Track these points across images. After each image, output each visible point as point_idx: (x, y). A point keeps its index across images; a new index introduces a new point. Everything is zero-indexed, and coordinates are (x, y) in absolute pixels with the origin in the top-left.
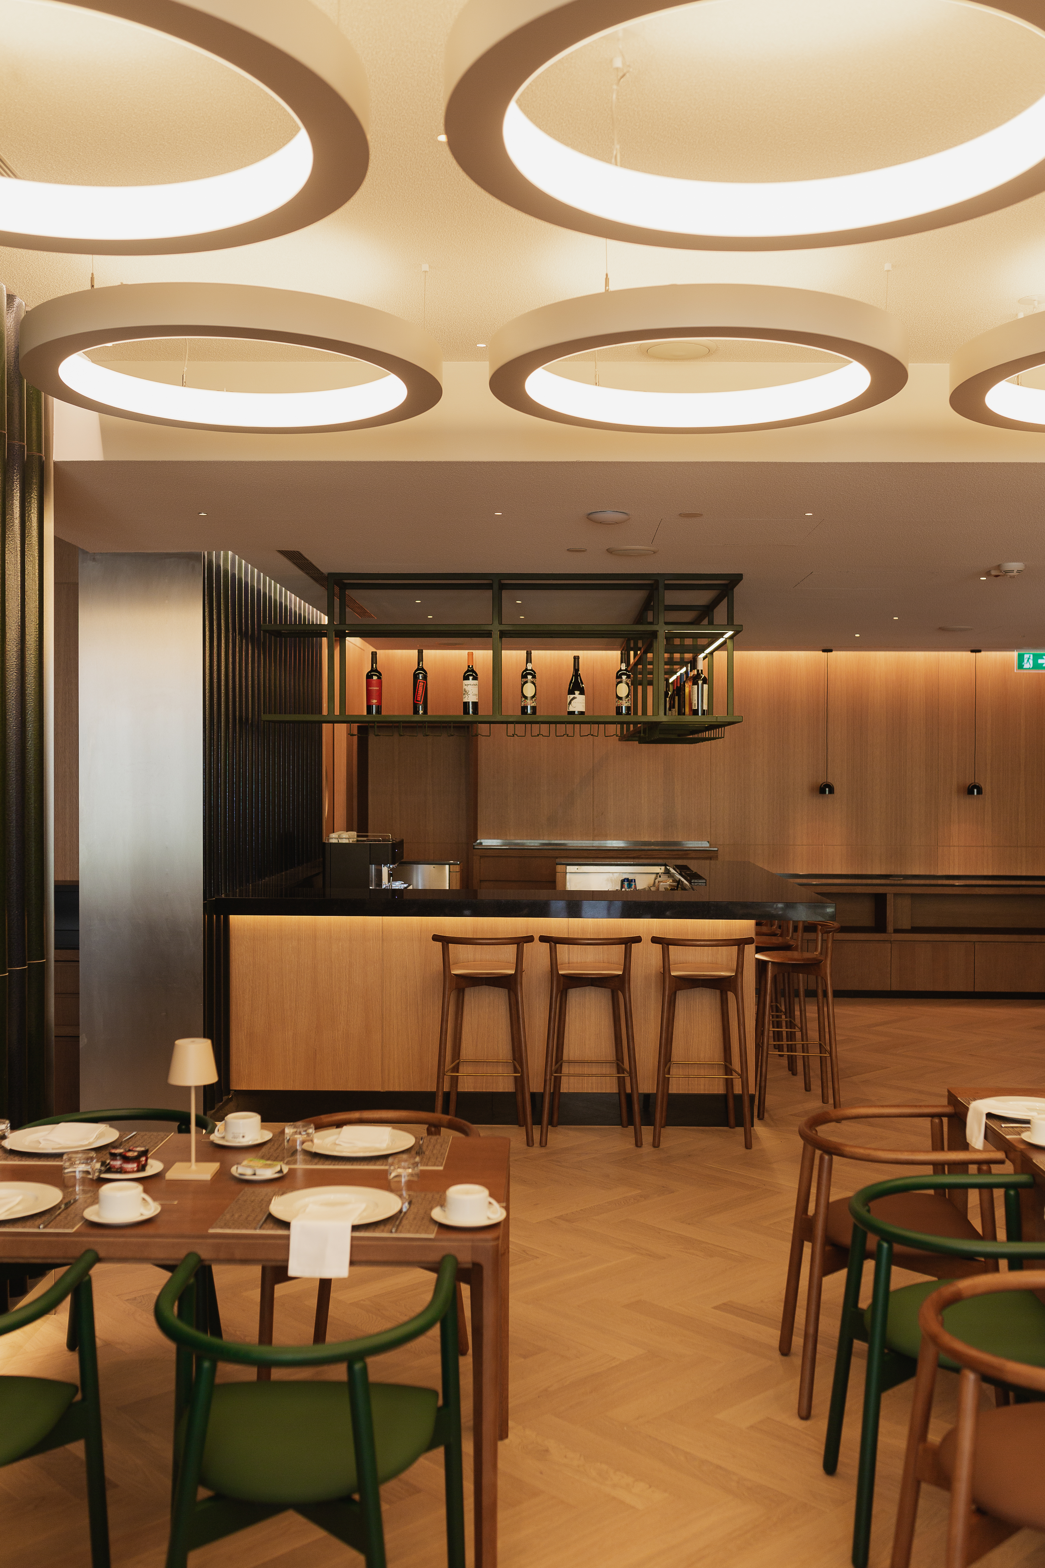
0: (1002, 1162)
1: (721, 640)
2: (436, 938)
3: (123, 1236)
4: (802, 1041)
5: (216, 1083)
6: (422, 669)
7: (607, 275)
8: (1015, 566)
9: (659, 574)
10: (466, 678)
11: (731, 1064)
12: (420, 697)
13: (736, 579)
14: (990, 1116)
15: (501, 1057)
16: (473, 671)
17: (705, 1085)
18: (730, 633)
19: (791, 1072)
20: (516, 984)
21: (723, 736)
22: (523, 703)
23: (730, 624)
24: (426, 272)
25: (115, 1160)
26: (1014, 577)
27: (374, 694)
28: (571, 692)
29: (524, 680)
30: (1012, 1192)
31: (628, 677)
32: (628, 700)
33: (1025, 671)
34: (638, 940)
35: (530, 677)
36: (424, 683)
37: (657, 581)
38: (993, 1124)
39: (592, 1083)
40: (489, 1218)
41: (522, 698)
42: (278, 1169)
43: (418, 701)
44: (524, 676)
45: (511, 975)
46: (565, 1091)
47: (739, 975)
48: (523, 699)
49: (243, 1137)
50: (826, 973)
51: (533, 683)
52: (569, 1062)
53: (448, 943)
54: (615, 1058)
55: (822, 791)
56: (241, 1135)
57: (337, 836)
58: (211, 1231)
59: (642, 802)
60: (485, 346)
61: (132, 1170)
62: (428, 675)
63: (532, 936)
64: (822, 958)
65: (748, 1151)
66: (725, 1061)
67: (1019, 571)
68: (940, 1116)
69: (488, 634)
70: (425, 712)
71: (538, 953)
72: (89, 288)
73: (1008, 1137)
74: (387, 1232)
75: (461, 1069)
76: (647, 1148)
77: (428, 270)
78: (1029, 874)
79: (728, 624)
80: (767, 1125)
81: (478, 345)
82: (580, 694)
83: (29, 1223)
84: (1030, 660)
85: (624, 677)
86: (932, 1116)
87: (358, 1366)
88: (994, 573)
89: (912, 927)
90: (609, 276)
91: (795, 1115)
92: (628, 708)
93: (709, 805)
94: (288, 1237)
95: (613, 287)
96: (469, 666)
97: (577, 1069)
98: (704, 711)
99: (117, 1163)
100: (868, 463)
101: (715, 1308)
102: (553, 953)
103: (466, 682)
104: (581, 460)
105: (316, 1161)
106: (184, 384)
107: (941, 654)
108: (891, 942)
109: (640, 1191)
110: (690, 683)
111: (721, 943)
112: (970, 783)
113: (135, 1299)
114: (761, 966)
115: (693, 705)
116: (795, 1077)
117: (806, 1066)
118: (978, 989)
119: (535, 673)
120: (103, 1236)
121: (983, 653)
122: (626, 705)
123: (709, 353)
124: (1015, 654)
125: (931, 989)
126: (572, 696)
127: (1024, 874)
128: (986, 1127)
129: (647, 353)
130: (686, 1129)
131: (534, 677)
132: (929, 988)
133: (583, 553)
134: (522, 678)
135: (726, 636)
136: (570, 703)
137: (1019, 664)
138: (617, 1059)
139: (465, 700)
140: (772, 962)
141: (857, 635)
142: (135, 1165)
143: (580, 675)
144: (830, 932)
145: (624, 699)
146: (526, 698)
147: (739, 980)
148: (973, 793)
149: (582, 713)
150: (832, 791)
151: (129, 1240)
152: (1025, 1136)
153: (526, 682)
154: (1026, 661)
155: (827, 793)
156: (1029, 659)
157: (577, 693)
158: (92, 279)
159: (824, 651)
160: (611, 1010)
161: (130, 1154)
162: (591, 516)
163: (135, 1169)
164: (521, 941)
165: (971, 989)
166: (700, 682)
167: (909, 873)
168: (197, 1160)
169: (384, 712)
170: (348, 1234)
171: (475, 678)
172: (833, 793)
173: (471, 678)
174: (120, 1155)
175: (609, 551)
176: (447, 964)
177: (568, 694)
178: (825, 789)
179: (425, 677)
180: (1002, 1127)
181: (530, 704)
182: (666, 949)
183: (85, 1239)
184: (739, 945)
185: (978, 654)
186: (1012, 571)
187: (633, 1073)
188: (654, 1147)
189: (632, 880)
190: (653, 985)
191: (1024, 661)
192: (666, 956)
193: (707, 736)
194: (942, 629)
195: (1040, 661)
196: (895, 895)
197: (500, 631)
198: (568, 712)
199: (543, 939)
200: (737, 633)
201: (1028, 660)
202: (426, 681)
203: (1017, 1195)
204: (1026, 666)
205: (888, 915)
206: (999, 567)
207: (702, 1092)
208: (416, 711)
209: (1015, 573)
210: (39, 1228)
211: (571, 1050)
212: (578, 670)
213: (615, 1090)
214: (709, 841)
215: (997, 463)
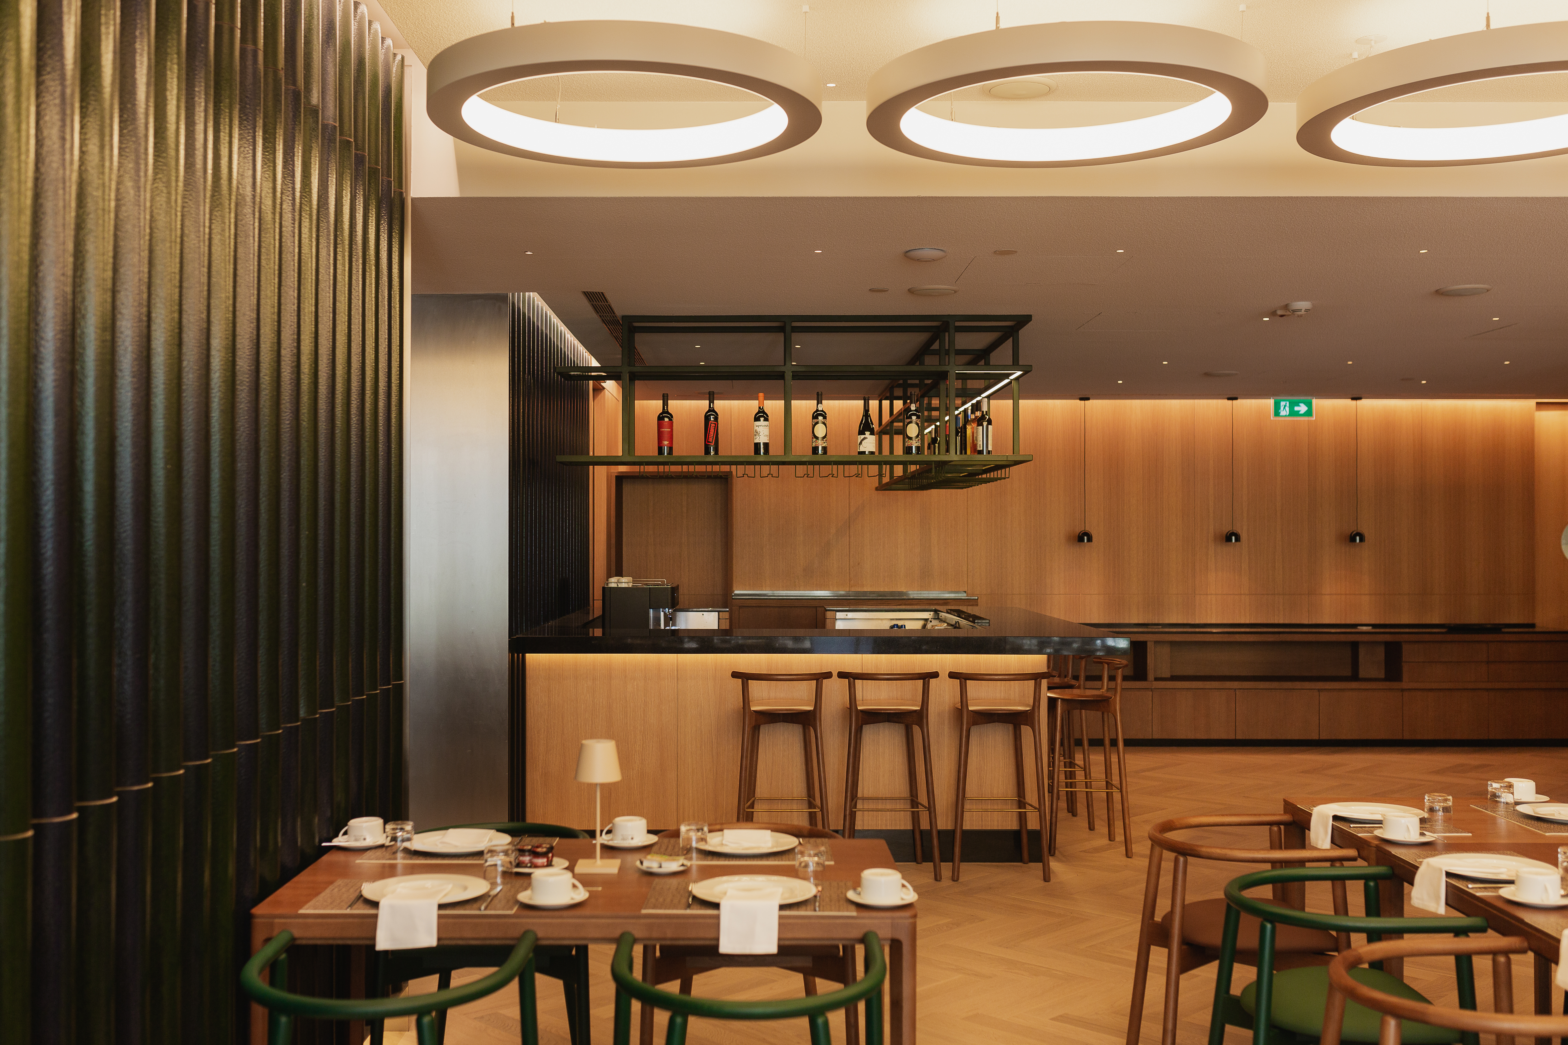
0: (1354, 859)
1: (1006, 381)
2: (735, 675)
3: (561, 917)
4: (1086, 779)
5: (621, 781)
6: (714, 411)
7: (997, 13)
8: (1303, 305)
9: (949, 315)
10: (757, 419)
11: (1025, 799)
12: (712, 438)
13: (1024, 320)
14: (1336, 818)
15: (795, 795)
16: (764, 412)
17: (998, 822)
18: (1019, 373)
19: (1071, 814)
20: (815, 720)
21: (1007, 476)
22: (814, 444)
23: (1016, 365)
24: (806, 12)
25: (523, 855)
26: (1301, 316)
27: (666, 436)
28: (861, 432)
29: (815, 421)
30: (1372, 884)
31: (918, 417)
32: (918, 440)
33: (1283, 419)
34: (935, 675)
35: (820, 418)
36: (715, 424)
37: (948, 323)
38: (1342, 826)
39: (886, 821)
40: (902, 899)
41: (812, 438)
42: (681, 863)
43: (710, 442)
44: (815, 416)
45: (809, 711)
46: (860, 828)
47: (1036, 710)
48: (815, 440)
49: (632, 839)
50: (1116, 710)
51: (824, 423)
52: (863, 799)
53: (748, 679)
54: (909, 795)
55: (1080, 539)
56: (630, 838)
57: (616, 581)
58: (644, 911)
59: (899, 551)
60: (834, 85)
61: (542, 865)
62: (719, 417)
63: (831, 672)
64: (1109, 694)
65: (1047, 883)
66: (1019, 796)
67: (1306, 310)
68: (1278, 823)
69: (781, 376)
70: (716, 452)
71: (835, 690)
72: (509, 26)
73: (1359, 835)
74: (811, 910)
75: (755, 806)
76: (946, 882)
77: (808, 11)
78: (1287, 622)
79: (1013, 365)
80: (1059, 861)
81: (828, 85)
82: (870, 434)
83: (468, 906)
84: (1286, 408)
85: (914, 418)
86: (1271, 824)
87: (820, 1021)
88: (1279, 312)
89: (1171, 676)
90: (999, 15)
91: (1084, 851)
92: (918, 448)
93: (966, 555)
94: (718, 917)
95: (1002, 26)
96: (760, 408)
97: (871, 805)
98: (989, 451)
99: (526, 859)
100: (1197, 198)
101: (1052, 1019)
102: (852, 689)
103: (757, 423)
104: (922, 195)
105: (710, 858)
106: (557, 121)
107: (1197, 402)
108: (1152, 690)
109: (950, 920)
110: (975, 425)
111: (1019, 677)
112: (1230, 530)
113: (482, 1017)
114: (1052, 702)
115: (978, 445)
116: (1075, 819)
117: (1089, 806)
118: (1239, 737)
119: (826, 414)
120: (541, 917)
121: (1239, 401)
122: (916, 445)
123: (1048, 92)
124: (1271, 402)
125: (1193, 737)
126: (862, 437)
127: (1281, 622)
128: (1333, 828)
129: (990, 94)
130: (979, 865)
131: (825, 418)
132: (1191, 736)
133: (883, 293)
134: (813, 419)
135: (1012, 377)
136: (861, 443)
137: (1275, 412)
138: (912, 795)
139: (756, 441)
140: (1062, 699)
141: (1120, 382)
142: (545, 860)
143: (870, 416)
144: (1120, 668)
145: (914, 439)
146: (817, 438)
147: (1036, 714)
148: (1231, 540)
149: (872, 453)
150: (1090, 540)
151: (565, 921)
152: (1378, 833)
153: (817, 423)
154: (1282, 408)
155: (1086, 541)
156: (1285, 406)
157: (867, 433)
158: (513, 18)
159: (1081, 399)
160: (905, 747)
161: (539, 850)
162: (908, 254)
163: (545, 864)
164: (820, 677)
165: (1232, 737)
166: (985, 424)
167: (1167, 622)
168: (602, 858)
169: (675, 453)
170: (775, 913)
171: (766, 420)
172: (1092, 541)
173: (762, 419)
174: (529, 851)
175: (911, 291)
176: (747, 700)
177: (859, 435)
178: (1083, 537)
179: (716, 419)
180: (1350, 827)
181: (821, 444)
182: (964, 683)
183: (524, 920)
184: (1035, 680)
185: (1234, 401)
186: (1300, 310)
187: (931, 808)
188: (954, 881)
189: (902, 626)
190: (946, 722)
191: (1280, 409)
192: (964, 690)
193: (996, 476)
194: (1207, 374)
195: (1296, 408)
196: (1156, 642)
197: (792, 372)
198: (859, 452)
199: (842, 675)
200: (1026, 373)
201: (1284, 408)
202: (717, 422)
203: (1377, 886)
204: (1283, 413)
205: (1148, 662)
206: (1286, 307)
207: (996, 828)
208: (707, 452)
209: (1303, 312)
210: (480, 910)
211: (866, 787)
212: (868, 411)
213: (909, 827)
214: (966, 590)
215: (1320, 197)
